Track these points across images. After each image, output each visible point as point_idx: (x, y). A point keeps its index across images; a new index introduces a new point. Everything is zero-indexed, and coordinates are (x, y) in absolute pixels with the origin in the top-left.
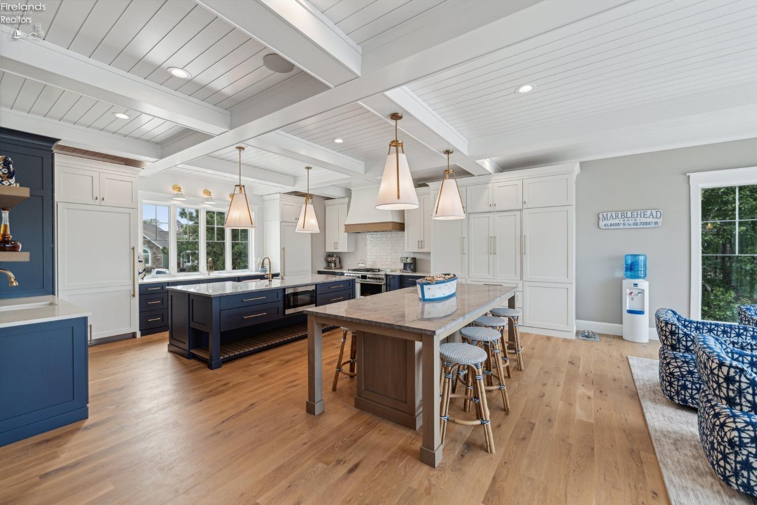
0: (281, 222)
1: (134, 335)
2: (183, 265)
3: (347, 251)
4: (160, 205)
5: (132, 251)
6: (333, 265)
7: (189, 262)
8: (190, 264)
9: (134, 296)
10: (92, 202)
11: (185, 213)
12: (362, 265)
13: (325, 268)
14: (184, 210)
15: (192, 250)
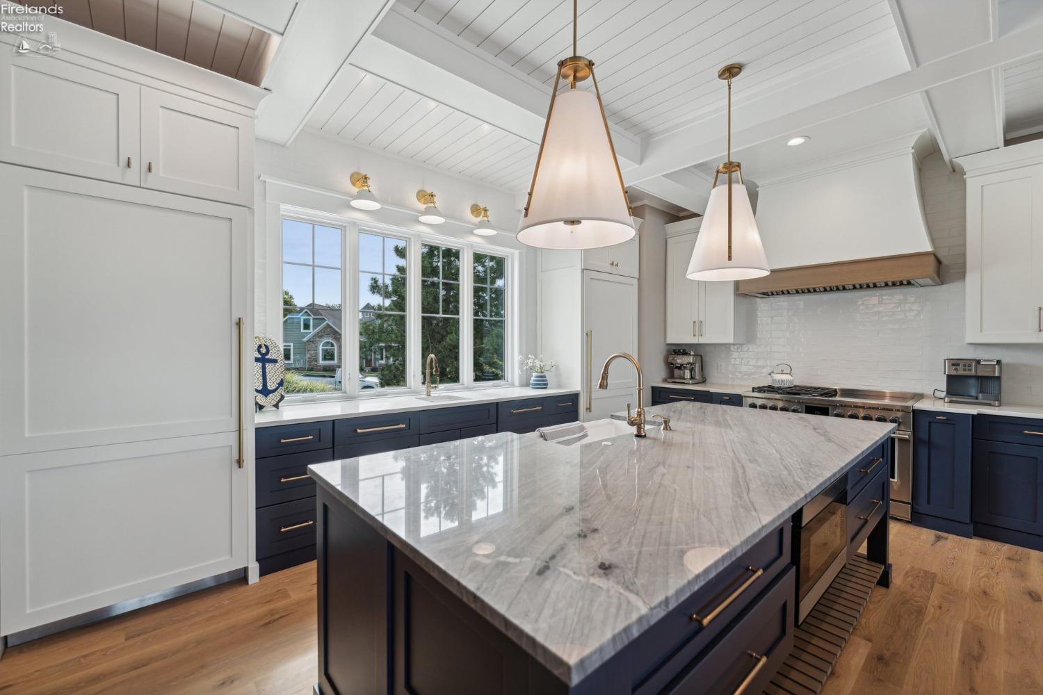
0: (583, 270)
1: (240, 578)
2: (375, 363)
3: (732, 341)
4: (323, 224)
5: (235, 329)
6: (687, 374)
7: (382, 359)
8: (383, 362)
9: (240, 463)
10: (115, 174)
11: (378, 286)
12: (784, 377)
13: (665, 381)
14: (376, 281)
15: (385, 343)
